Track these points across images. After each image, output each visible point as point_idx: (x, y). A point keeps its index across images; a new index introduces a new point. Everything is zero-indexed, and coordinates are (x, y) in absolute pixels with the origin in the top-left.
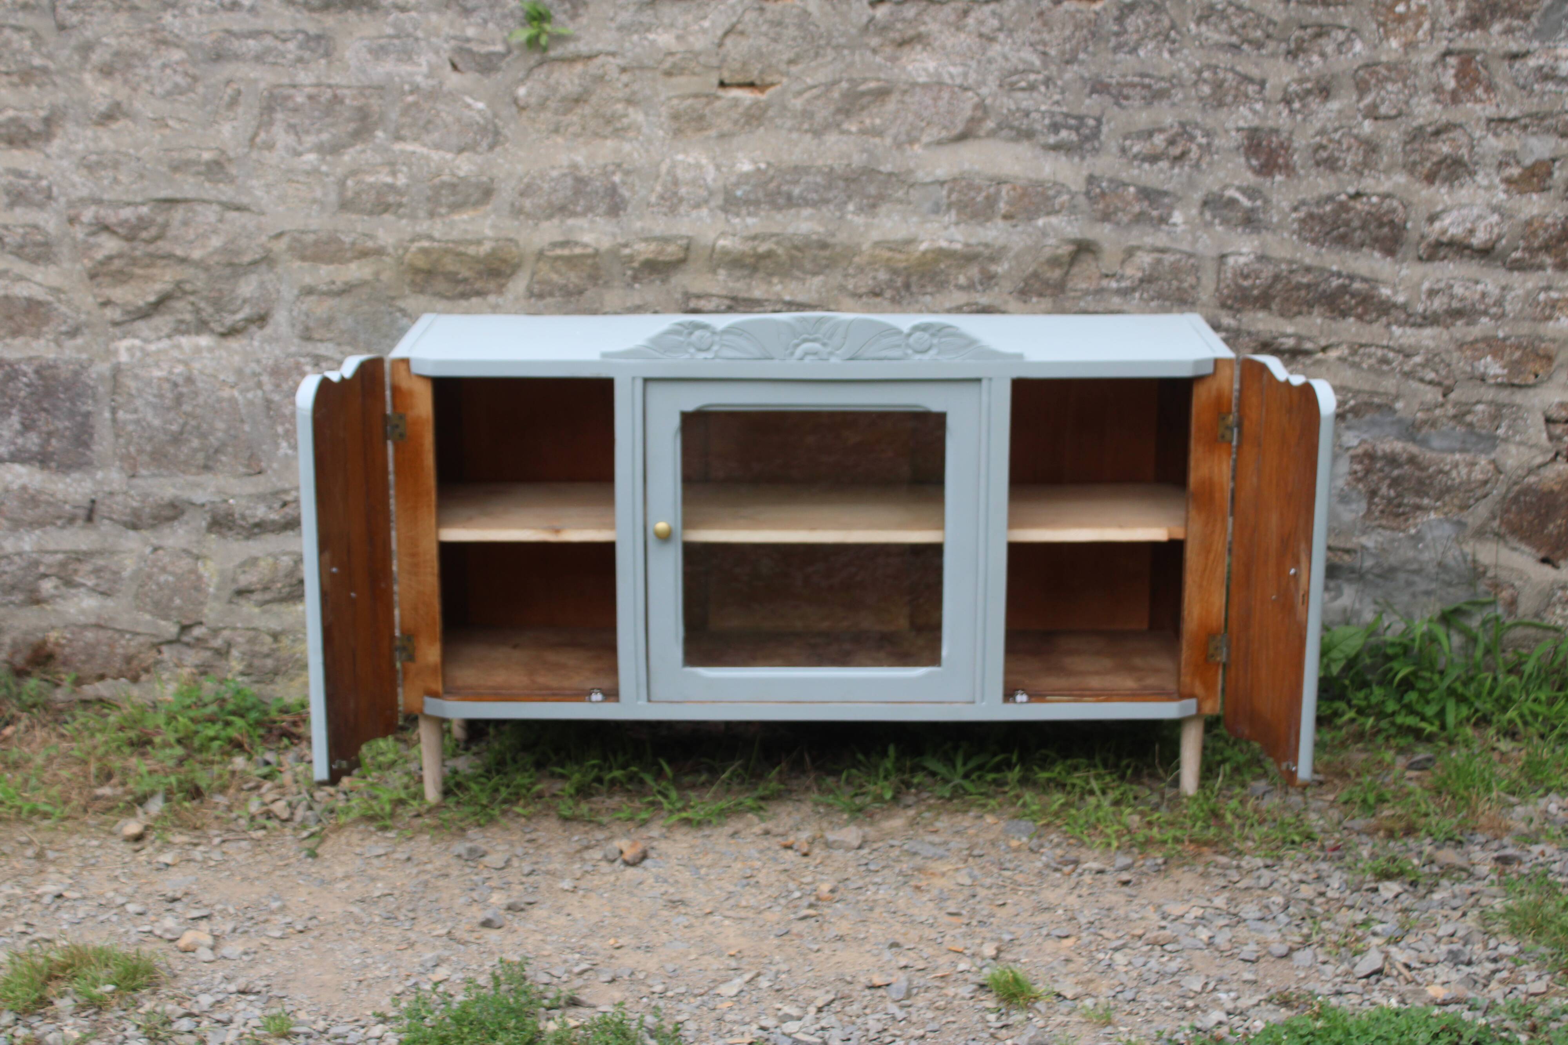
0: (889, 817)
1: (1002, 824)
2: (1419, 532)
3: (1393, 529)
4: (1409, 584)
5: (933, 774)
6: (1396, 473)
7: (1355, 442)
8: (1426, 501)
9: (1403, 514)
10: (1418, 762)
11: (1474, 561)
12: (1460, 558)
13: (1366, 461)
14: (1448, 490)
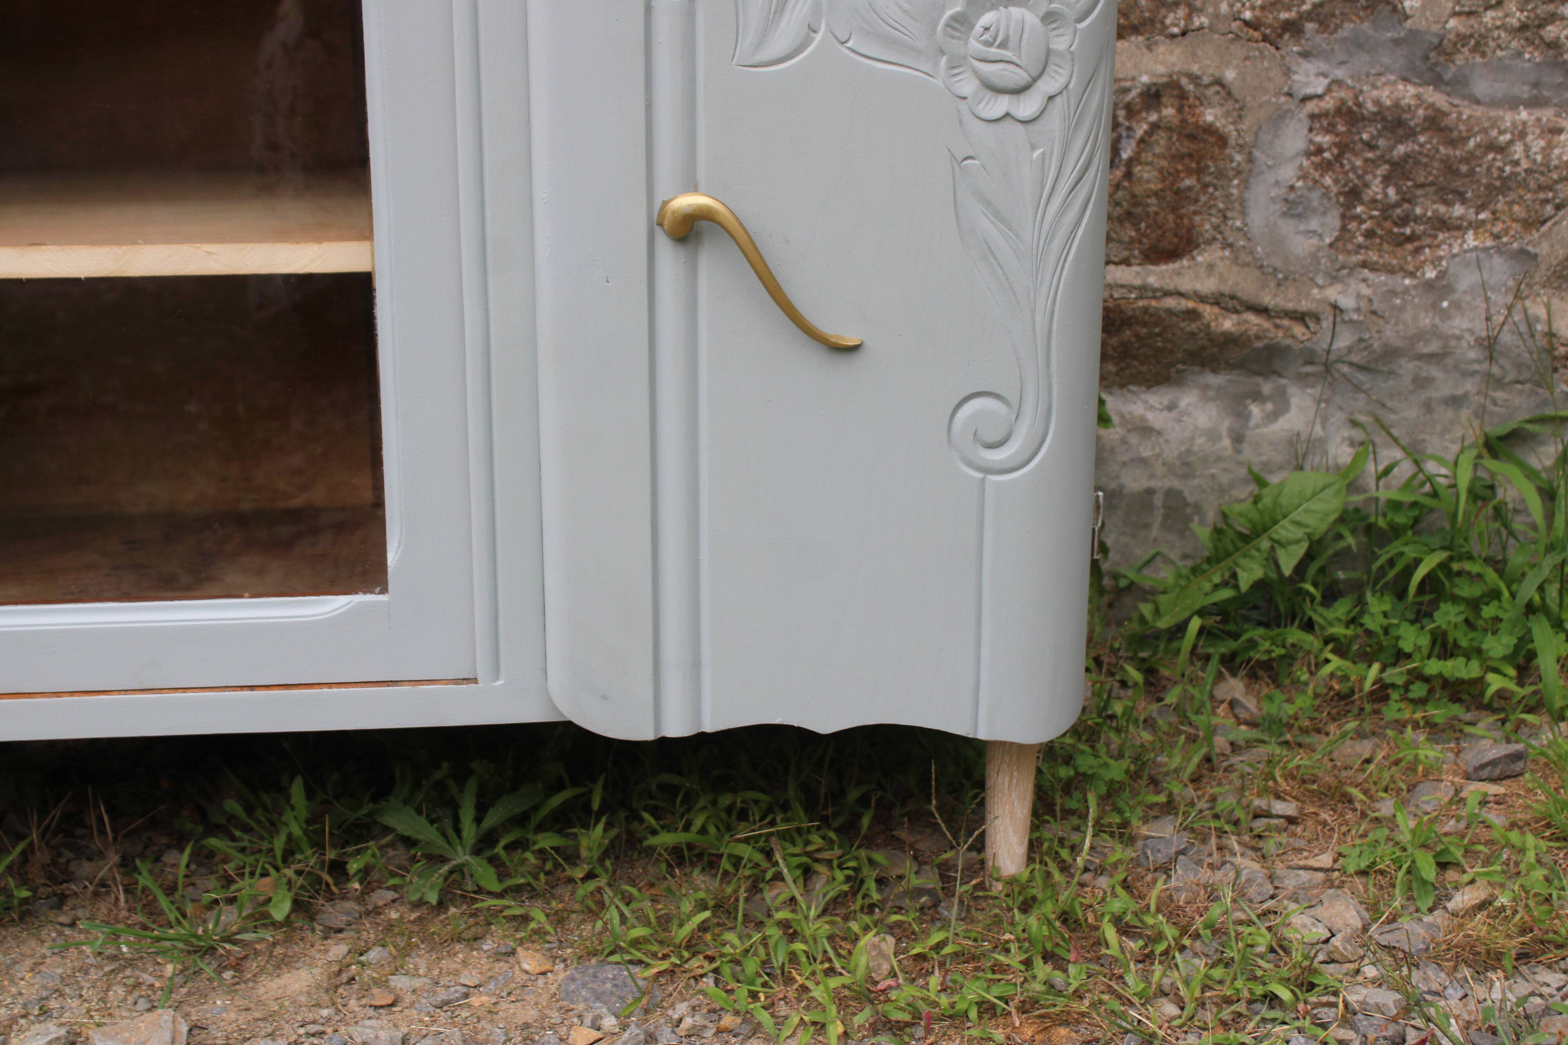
0: (284, 963)
1: (560, 973)
2: (1442, 275)
3: (1391, 271)
4: (1421, 382)
5: (409, 842)
6: (1401, 149)
7: (1319, 86)
8: (1458, 210)
9: (1410, 239)
10: (1493, 763)
11: (1551, 335)
12: (1523, 328)
13: (1341, 128)
14: (1505, 184)
